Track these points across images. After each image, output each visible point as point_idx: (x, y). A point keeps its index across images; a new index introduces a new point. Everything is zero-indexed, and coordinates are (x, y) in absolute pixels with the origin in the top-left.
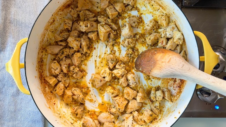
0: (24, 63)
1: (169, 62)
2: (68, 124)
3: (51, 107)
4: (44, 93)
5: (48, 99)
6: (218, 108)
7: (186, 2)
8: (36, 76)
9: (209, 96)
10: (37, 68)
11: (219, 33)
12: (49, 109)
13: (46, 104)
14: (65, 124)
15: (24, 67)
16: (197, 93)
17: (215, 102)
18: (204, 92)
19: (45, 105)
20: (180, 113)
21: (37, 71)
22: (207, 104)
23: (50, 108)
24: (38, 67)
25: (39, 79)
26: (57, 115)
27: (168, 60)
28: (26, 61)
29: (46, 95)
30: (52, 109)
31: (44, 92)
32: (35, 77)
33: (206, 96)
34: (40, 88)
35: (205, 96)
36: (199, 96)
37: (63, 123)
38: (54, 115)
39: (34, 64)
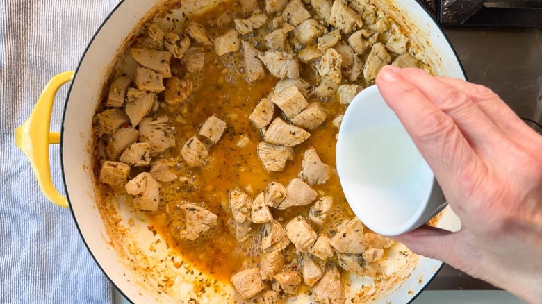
0: (60, 133)
2: (151, 285)
3: (114, 242)
4: (100, 209)
5: (109, 222)
7: (446, 14)
8: (87, 165)
10: (89, 148)
11: (527, 88)
12: (110, 246)
13: (105, 233)
14: (144, 285)
15: (59, 142)
19: (102, 235)
20: (422, 282)
21: (89, 155)
23: (111, 243)
24: (91, 144)
25: (92, 173)
26: (127, 262)
28: (64, 126)
29: (104, 214)
30: (117, 247)
31: (101, 206)
32: (84, 167)
34: (93, 194)
37: (140, 284)
38: (120, 262)
39: (82, 137)
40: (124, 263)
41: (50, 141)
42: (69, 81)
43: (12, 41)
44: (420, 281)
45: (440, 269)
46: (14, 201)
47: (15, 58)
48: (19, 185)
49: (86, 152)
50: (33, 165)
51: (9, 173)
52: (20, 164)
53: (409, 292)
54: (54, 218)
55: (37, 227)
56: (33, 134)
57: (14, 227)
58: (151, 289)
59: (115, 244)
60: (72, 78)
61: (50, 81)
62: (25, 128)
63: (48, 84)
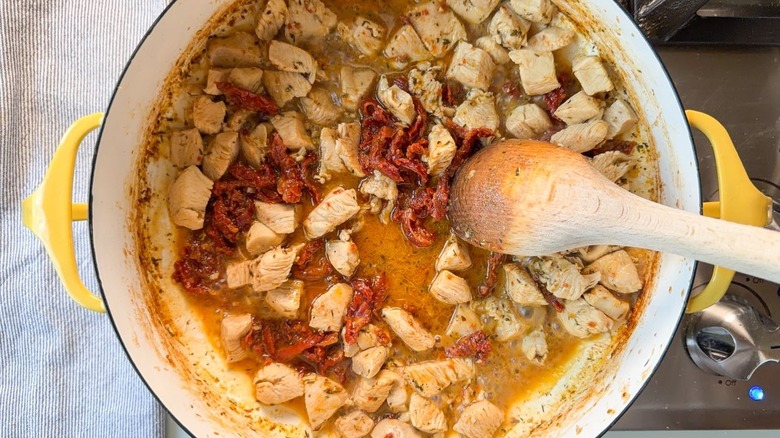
1: (550, 199)
6: (760, 395)
9: (729, 356)
10: (130, 223)
12: (169, 367)
14: (221, 421)
15: (87, 217)
16: (686, 345)
17: (749, 377)
18: (711, 340)
22: (720, 382)
26: (195, 387)
27: (546, 194)
28: (93, 193)
32: (125, 251)
33: (718, 358)
35: (715, 356)
36: (694, 357)
37: (215, 419)
38: (184, 387)
39: (121, 208)
40: (190, 389)
41: (73, 217)
42: (96, 127)
43: (12, 73)
44: (624, 395)
45: (652, 376)
46: (19, 306)
47: (17, 98)
48: (27, 283)
49: (127, 229)
50: (49, 251)
51: (10, 266)
52: (26, 252)
53: (609, 411)
54: (78, 330)
55: (52, 344)
56: (49, 207)
57: (20, 344)
58: (232, 424)
59: (176, 362)
60: (101, 124)
61: (69, 130)
62: (35, 198)
63: (65, 135)
